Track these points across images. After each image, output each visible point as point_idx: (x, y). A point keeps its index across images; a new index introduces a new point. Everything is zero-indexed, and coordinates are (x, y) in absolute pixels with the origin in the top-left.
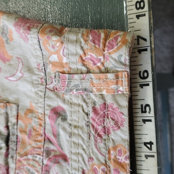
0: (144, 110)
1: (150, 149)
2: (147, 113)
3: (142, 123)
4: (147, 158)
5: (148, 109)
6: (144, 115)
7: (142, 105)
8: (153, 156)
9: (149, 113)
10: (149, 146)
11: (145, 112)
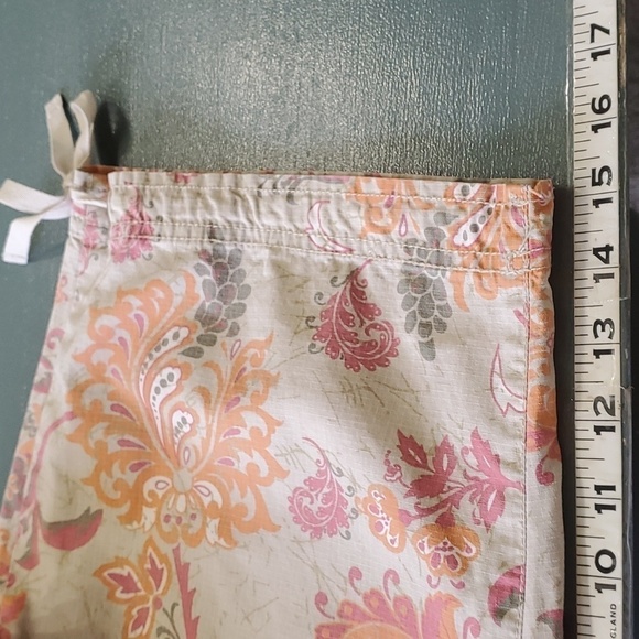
0: (597, 180)
1: (606, 261)
2: (604, 185)
3: (592, 208)
4: (597, 282)
5: (605, 176)
6: (597, 189)
7: (594, 170)
8: (611, 276)
9: (609, 184)
10: (603, 254)
11: (600, 183)
